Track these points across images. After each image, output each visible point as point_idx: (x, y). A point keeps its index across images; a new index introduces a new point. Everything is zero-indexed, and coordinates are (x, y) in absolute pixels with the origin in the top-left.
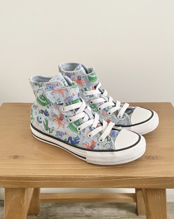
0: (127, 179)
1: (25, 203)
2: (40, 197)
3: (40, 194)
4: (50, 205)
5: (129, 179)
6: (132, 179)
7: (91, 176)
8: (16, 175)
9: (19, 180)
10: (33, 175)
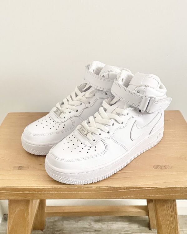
0: (134, 190)
1: (29, 216)
2: (46, 211)
3: (46, 207)
4: (56, 218)
5: (136, 189)
6: (139, 189)
7: (97, 187)
8: (20, 187)
9: (23, 192)
10: (37, 186)
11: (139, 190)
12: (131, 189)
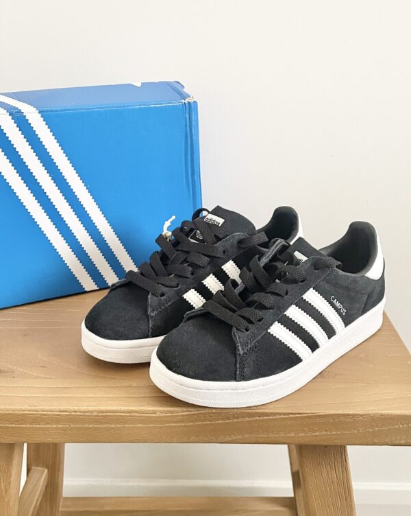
11: (262, 420)
12: (244, 417)
